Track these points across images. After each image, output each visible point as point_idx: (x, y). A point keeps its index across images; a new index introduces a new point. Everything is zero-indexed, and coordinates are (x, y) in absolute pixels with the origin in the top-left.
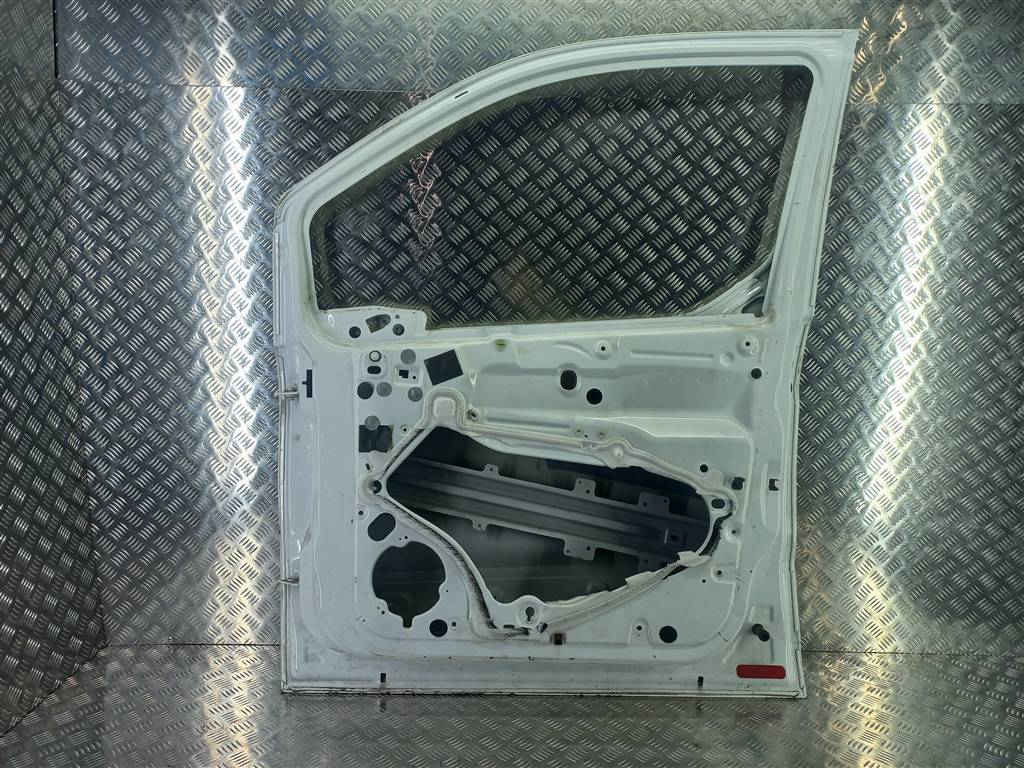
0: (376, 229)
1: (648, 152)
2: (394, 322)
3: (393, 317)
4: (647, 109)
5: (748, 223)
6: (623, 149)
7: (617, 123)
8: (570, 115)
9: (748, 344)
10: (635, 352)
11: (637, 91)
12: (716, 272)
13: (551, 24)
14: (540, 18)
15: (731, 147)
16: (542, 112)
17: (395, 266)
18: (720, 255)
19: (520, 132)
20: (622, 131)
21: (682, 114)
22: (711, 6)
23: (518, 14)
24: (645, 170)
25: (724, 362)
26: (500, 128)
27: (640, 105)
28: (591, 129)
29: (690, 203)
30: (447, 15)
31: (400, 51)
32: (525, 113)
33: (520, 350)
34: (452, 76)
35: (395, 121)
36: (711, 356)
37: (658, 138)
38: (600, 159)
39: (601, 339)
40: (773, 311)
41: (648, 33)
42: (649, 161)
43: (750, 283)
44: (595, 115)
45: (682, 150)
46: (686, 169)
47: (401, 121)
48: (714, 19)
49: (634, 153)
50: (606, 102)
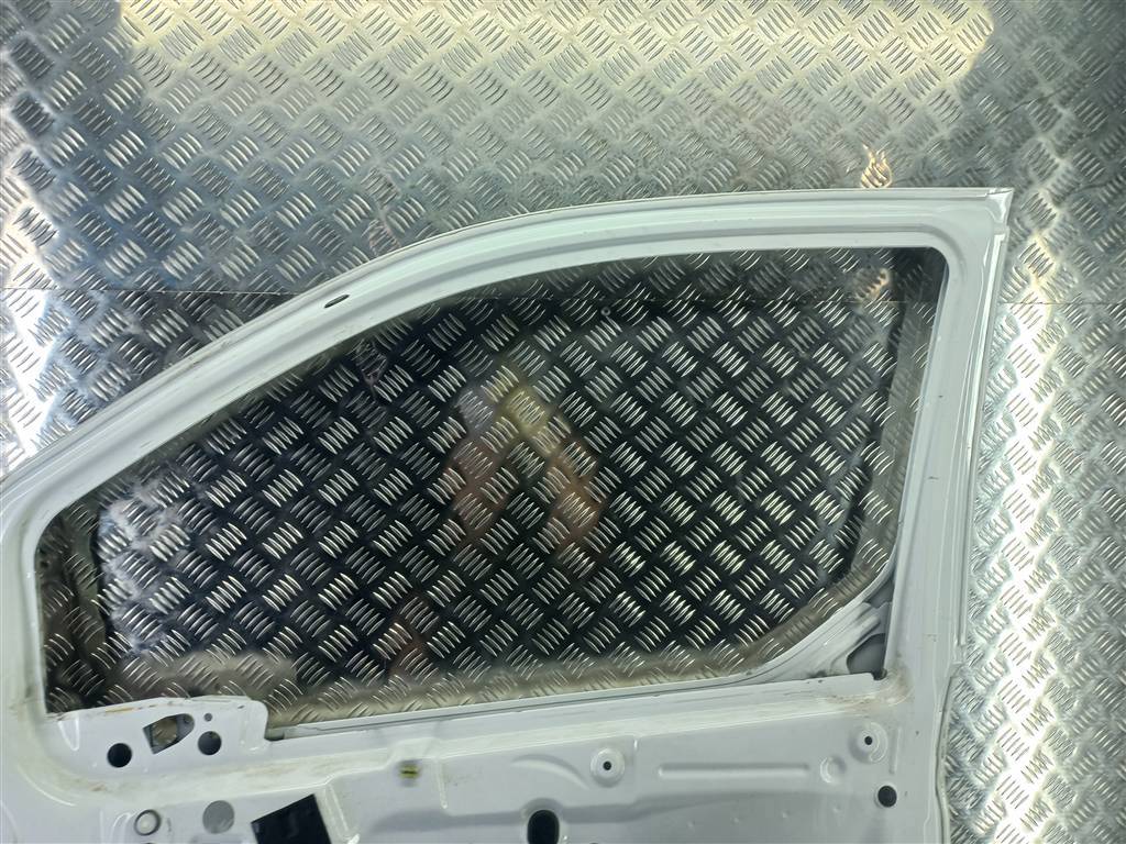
0: (179, 535)
1: (672, 388)
2: (200, 728)
3: (198, 717)
4: (669, 317)
5: (845, 503)
6: (629, 383)
7: (618, 341)
8: (535, 329)
9: (869, 741)
10: (667, 767)
11: (650, 288)
12: (795, 587)
13: (498, 178)
14: (479, 168)
15: (811, 377)
16: (487, 324)
17: (216, 601)
18: (802, 558)
19: (447, 359)
20: (625, 353)
21: (726, 325)
22: (770, 148)
23: (440, 160)
24: (668, 418)
25: (828, 777)
26: (412, 351)
27: (656, 310)
28: (574, 352)
29: (746, 472)
30: (316, 160)
31: (226, 223)
32: (456, 325)
33: (447, 779)
34: (324, 265)
35: (215, 345)
36: (806, 767)
37: (688, 366)
38: (590, 401)
39: (603, 744)
40: (904, 668)
41: (664, 193)
42: (674, 402)
43: (858, 612)
44: (579, 328)
45: (729, 384)
46: (736, 417)
47: (225, 347)
48: (774, 169)
49: (647, 390)
50: (597, 306)
